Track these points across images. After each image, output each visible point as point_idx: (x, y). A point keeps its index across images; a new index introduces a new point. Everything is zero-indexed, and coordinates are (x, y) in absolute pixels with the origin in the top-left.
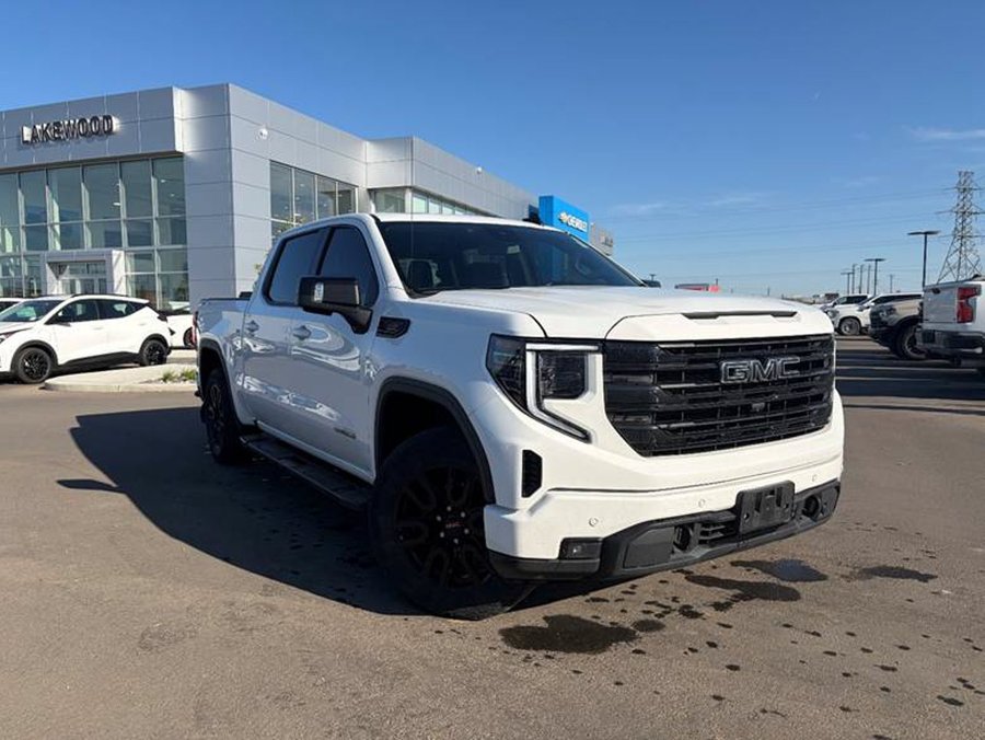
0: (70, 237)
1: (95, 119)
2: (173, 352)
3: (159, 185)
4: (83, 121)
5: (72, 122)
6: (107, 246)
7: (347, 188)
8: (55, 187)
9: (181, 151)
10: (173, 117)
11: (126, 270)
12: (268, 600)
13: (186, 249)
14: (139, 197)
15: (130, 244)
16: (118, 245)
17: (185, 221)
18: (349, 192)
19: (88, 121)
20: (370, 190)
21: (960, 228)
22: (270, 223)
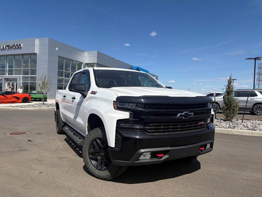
0: (10, 72)
1: (17, 45)
4: (14, 45)
5: (12, 45)
7: (80, 63)
9: (36, 52)
10: (35, 45)
11: (22, 81)
13: (36, 76)
16: (21, 75)
17: (36, 70)
20: (86, 64)
21: (258, 78)
22: (57, 71)
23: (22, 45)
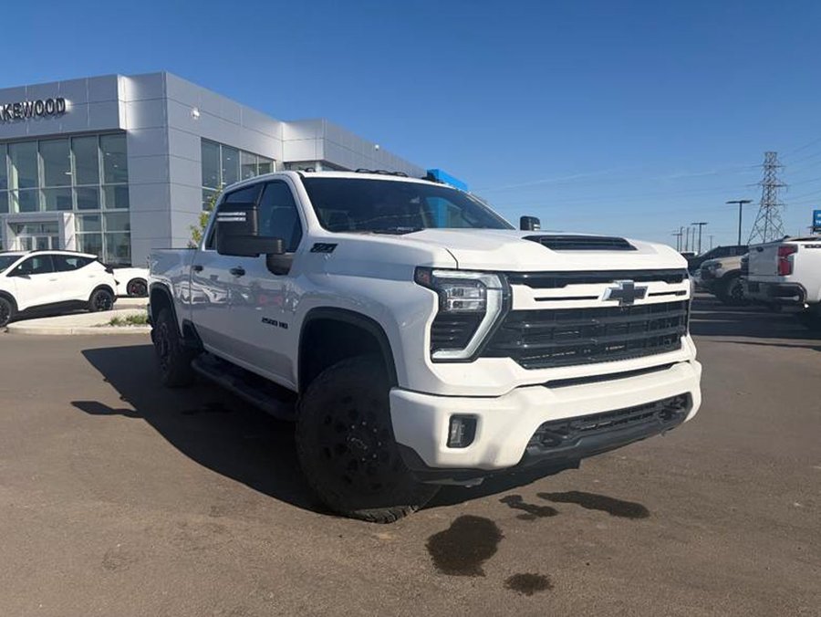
0: (28, 202)
1: (49, 101)
2: (119, 299)
3: (105, 157)
4: (39, 102)
5: (30, 104)
6: (59, 209)
7: (267, 161)
8: (15, 157)
9: (122, 126)
10: (118, 100)
11: (76, 230)
12: (217, 521)
13: (128, 212)
14: (87, 168)
15: (80, 208)
16: (69, 208)
17: (128, 189)
18: (268, 164)
19: (44, 103)
20: (285, 163)
21: (766, 198)
22: (201, 190)
23: (67, 103)
